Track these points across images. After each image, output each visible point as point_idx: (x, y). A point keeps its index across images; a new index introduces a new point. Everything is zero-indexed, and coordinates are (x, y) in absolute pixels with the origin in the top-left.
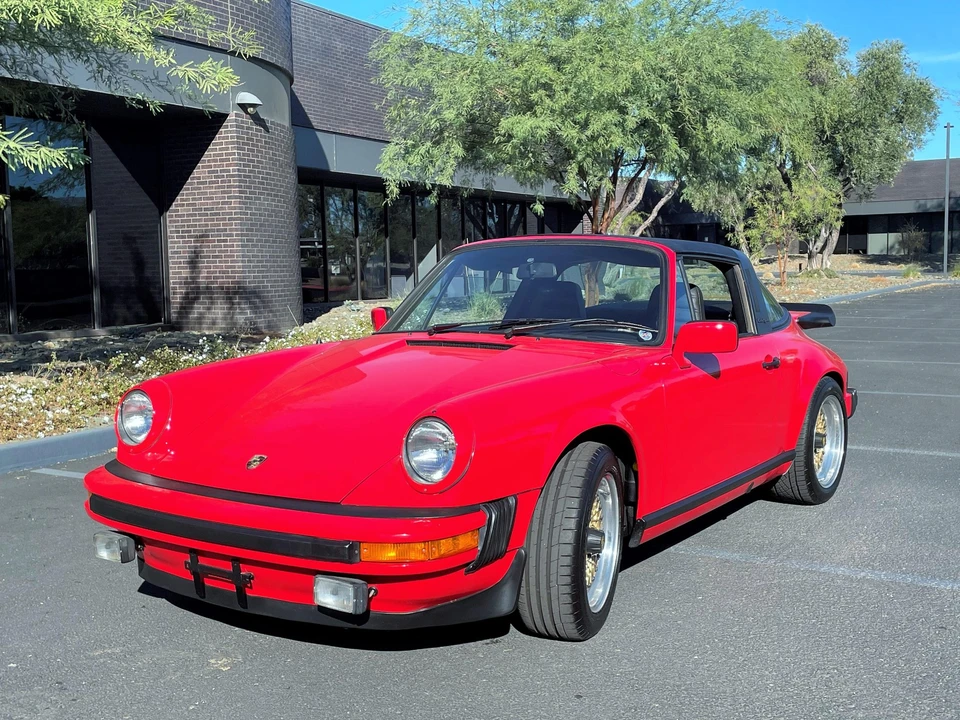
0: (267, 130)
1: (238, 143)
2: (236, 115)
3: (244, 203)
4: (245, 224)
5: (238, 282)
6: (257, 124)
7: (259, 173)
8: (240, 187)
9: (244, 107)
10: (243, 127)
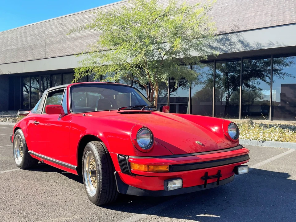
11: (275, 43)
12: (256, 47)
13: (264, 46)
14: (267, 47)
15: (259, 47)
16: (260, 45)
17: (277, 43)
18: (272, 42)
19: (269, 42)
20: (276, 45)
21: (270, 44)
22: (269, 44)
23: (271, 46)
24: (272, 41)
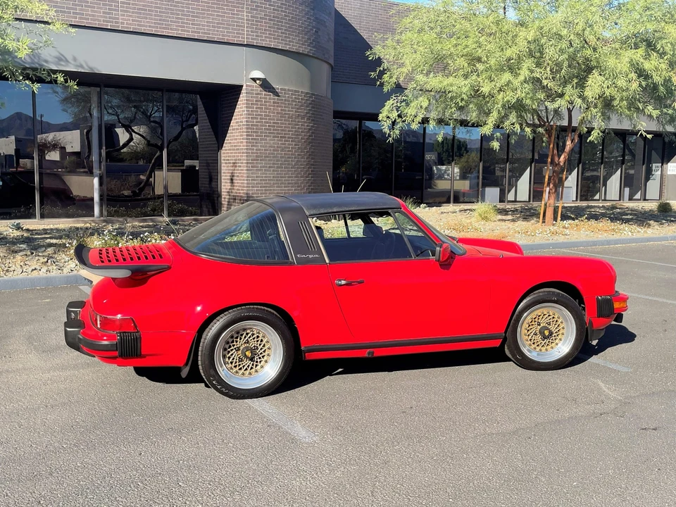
0: (277, 94)
1: (247, 104)
2: (247, 86)
3: (250, 143)
4: (250, 156)
5: (247, 194)
6: (266, 91)
7: (267, 123)
8: (247, 132)
9: (254, 80)
10: (252, 94)
11: (70, 58)
12: (29, 60)
13: (46, 61)
14: (53, 63)
15: (36, 61)
16: (39, 58)
17: (75, 59)
18: (62, 55)
19: (57, 54)
20: (73, 62)
21: (60, 59)
22: (57, 58)
23: (63, 63)
24: (63, 53)
